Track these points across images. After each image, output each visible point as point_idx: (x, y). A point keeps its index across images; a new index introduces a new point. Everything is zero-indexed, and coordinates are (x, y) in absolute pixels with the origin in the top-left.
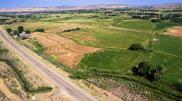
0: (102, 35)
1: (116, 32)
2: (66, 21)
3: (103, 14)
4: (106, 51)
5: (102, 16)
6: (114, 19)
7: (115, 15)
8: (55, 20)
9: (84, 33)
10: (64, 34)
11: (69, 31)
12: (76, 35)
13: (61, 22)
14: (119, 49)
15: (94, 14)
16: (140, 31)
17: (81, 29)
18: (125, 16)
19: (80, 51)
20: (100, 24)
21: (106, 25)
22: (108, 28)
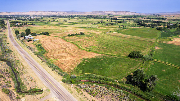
0: (104, 41)
1: (118, 39)
2: (72, 26)
3: (109, 20)
4: (104, 57)
5: (108, 22)
6: (120, 26)
7: (121, 22)
8: (62, 24)
9: (87, 38)
10: (68, 38)
11: (72, 35)
12: (78, 40)
13: (67, 27)
14: (118, 56)
15: (100, 20)
16: (143, 39)
17: (85, 34)
18: (131, 23)
19: (79, 56)
20: (104, 30)
21: (110, 31)
22: (112, 34)
